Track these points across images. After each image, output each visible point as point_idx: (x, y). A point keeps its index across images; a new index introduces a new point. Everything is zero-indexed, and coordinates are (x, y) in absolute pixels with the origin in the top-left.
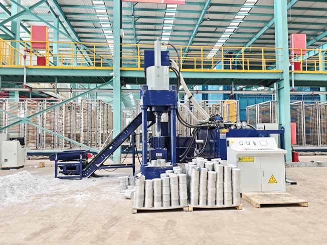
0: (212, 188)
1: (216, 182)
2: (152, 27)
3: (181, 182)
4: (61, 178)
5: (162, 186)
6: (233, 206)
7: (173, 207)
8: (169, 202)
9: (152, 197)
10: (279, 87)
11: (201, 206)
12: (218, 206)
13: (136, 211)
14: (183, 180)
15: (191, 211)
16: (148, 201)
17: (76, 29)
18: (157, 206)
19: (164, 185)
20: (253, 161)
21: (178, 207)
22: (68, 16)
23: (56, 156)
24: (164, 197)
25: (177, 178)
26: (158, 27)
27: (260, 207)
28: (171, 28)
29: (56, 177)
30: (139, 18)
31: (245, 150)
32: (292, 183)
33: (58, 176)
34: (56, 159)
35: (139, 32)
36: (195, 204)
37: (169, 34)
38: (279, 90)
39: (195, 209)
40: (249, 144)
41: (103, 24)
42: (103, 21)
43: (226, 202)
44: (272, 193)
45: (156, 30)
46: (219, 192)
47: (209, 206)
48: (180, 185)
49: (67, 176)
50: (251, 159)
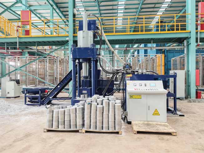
0: (100, 117)
1: (103, 113)
2: (111, 7)
3: (77, 112)
4: (28, 105)
5: (64, 115)
6: (115, 131)
7: (72, 129)
8: (69, 126)
9: (57, 121)
10: (188, 43)
11: (91, 130)
12: (104, 130)
13: (46, 131)
14: (79, 111)
15: (83, 133)
16: (55, 124)
17: (64, 13)
18: (61, 128)
19: (66, 114)
20: (141, 98)
21: (75, 129)
22: (58, 5)
23: (25, 91)
24: (66, 122)
25: (75, 109)
26: (115, 7)
27: (136, 133)
28: (123, 7)
29: (25, 104)
30: (101, 2)
31: (135, 90)
32: (180, 115)
33: (26, 103)
34: (25, 93)
35: (102, 12)
36: (87, 128)
37: (123, 11)
38: (188, 45)
39: (87, 132)
40: (141, 85)
41: (80, 8)
42: (80, 6)
43: (110, 128)
44: (154, 123)
45: (113, 9)
46: (105, 121)
47: (97, 130)
48: (77, 114)
49: (33, 104)
50: (139, 97)
